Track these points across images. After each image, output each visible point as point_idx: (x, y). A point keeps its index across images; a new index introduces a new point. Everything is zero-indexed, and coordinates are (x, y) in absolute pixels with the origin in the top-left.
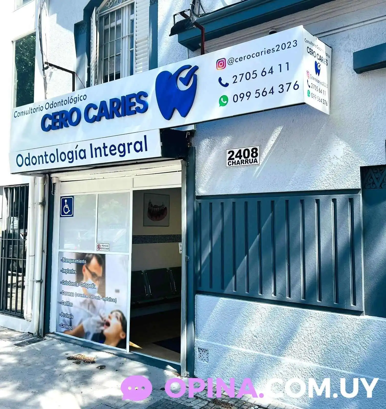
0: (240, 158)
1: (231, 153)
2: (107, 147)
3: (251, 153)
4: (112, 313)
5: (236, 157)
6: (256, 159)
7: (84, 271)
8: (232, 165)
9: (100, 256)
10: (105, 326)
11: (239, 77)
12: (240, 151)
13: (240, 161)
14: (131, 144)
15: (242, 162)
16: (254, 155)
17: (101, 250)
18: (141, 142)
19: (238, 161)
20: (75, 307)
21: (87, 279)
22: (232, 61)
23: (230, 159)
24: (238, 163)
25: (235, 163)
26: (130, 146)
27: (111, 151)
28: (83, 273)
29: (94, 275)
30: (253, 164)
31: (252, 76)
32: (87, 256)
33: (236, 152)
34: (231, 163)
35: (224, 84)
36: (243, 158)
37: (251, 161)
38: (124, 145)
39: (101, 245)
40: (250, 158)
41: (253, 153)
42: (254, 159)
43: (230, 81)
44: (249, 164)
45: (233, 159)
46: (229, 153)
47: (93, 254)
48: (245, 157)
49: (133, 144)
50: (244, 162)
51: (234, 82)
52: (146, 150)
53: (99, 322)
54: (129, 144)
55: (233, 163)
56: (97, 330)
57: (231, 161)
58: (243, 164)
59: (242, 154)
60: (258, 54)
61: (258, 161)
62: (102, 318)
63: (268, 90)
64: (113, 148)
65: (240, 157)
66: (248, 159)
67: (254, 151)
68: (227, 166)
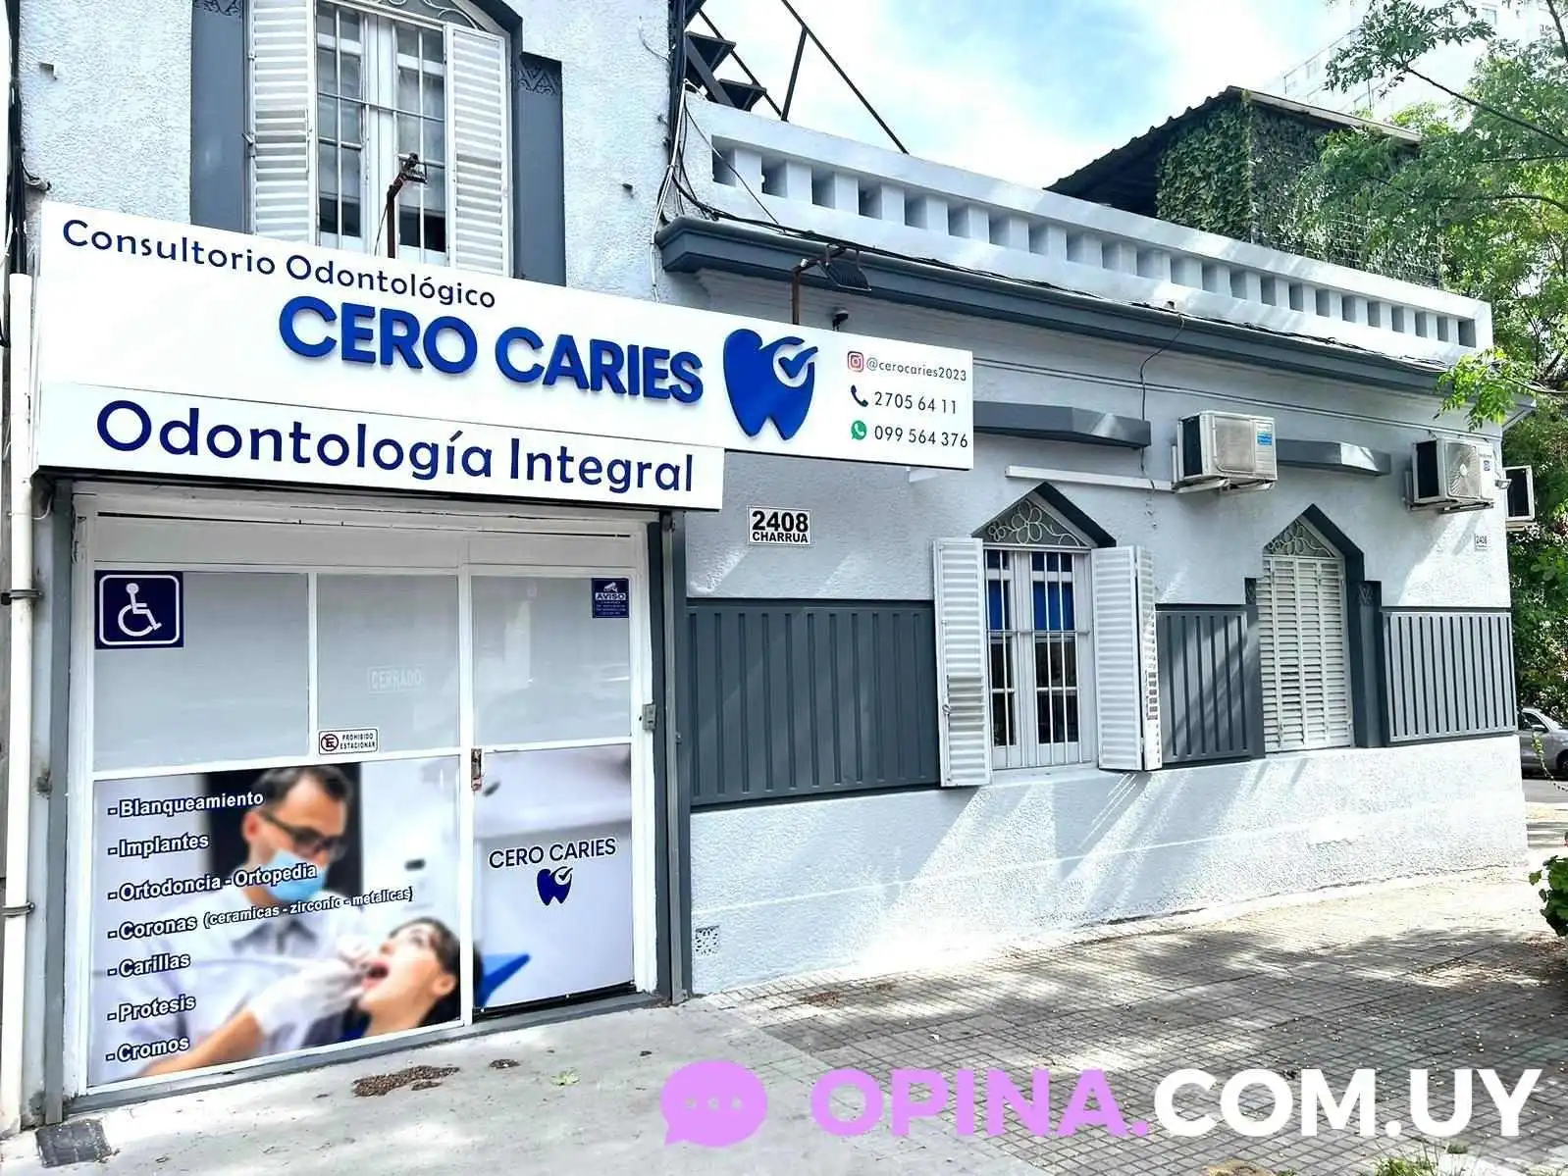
0: (776, 530)
1: (759, 517)
2: (571, 459)
3: (796, 522)
4: (393, 934)
5: (769, 525)
6: (804, 535)
7: (253, 829)
8: (760, 541)
9: (337, 771)
10: (366, 981)
11: (885, 398)
12: (775, 515)
13: (776, 533)
14: (649, 466)
15: (780, 536)
16: (802, 527)
17: (338, 750)
18: (678, 468)
19: (773, 534)
20: (207, 963)
21: (268, 854)
22: (874, 364)
23: (756, 527)
24: (773, 537)
25: (766, 536)
26: (646, 472)
27: (582, 471)
28: (249, 837)
29: (303, 838)
30: (799, 543)
31: (905, 403)
32: (266, 777)
33: (767, 517)
34: (760, 536)
35: (862, 400)
36: (781, 530)
37: (796, 538)
38: (627, 465)
39: (340, 735)
40: (795, 531)
41: (799, 522)
42: (801, 534)
43: (872, 399)
44: (793, 542)
45: (763, 528)
46: (755, 514)
47: (301, 769)
48: (785, 529)
49: (655, 467)
50: (784, 538)
51: (877, 404)
52: (688, 488)
53: (332, 981)
54: (642, 467)
55: (763, 536)
56: (326, 1008)
57: (760, 531)
58: (781, 542)
59: (780, 522)
60: (914, 370)
61: (808, 539)
62: (351, 963)
63: (928, 435)
64: (590, 465)
65: (776, 526)
66: (792, 533)
67: (802, 519)
68: (752, 540)
